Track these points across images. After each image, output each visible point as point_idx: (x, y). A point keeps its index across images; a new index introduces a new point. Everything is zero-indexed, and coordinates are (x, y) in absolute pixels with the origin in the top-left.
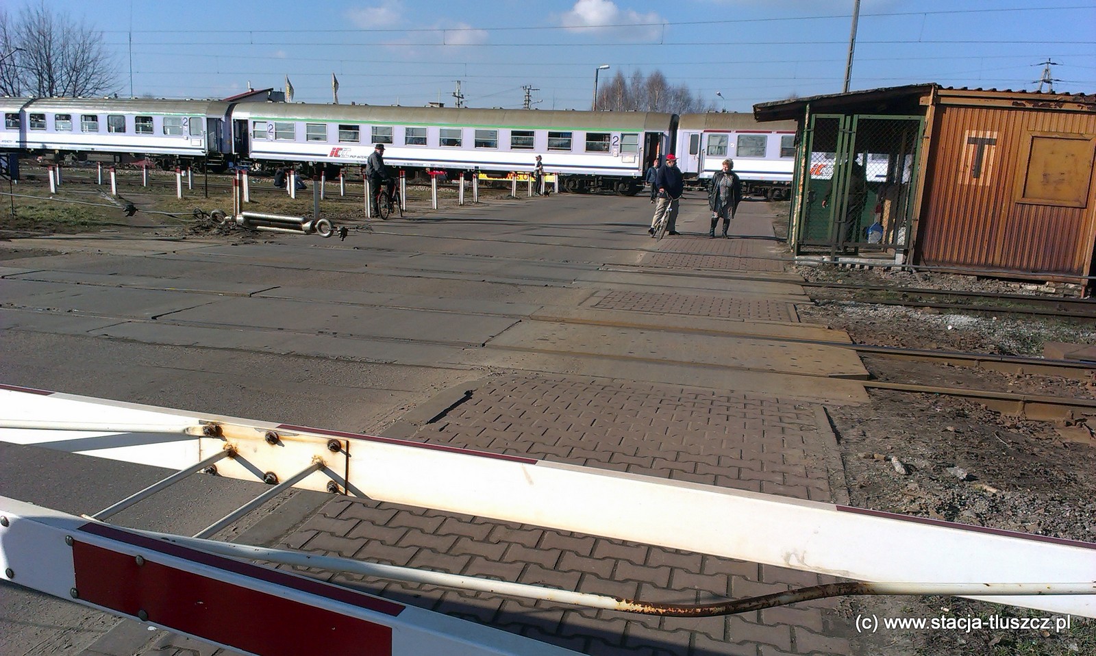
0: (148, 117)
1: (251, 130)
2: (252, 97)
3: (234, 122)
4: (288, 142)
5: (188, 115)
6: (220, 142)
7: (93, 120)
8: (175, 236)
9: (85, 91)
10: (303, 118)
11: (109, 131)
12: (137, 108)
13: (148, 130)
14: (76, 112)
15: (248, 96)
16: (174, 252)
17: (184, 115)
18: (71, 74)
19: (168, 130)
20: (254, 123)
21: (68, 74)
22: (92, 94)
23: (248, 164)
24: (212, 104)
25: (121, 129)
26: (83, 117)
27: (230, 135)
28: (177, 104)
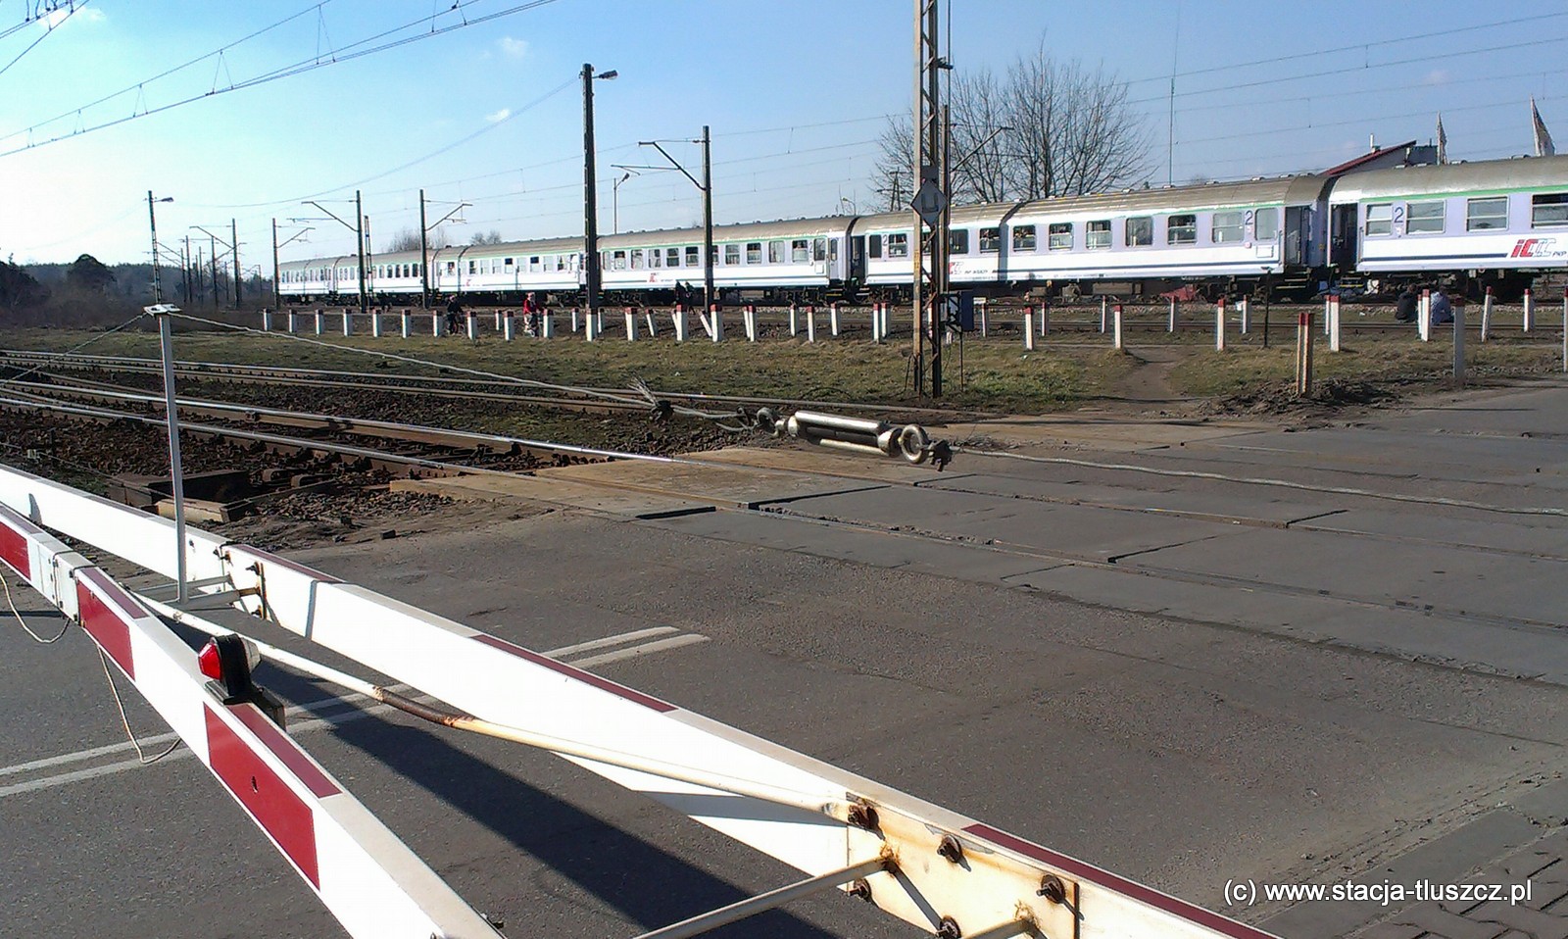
0: (1188, 216)
1: (1362, 222)
2: (1376, 163)
3: (1333, 210)
4: (1432, 236)
5: (1253, 205)
6: (1306, 246)
7: (1104, 229)
8: (1193, 417)
9: (1096, 183)
10: (1462, 190)
11: (1127, 245)
12: (1173, 202)
13: (1188, 238)
14: (1080, 218)
15: (1369, 160)
16: (1182, 444)
17: (1247, 206)
18: (1077, 159)
19: (1220, 234)
20: (1369, 207)
21: (1074, 158)
22: (1107, 186)
23: (1353, 282)
24: (1297, 182)
25: (1146, 241)
26: (1090, 225)
27: (1325, 232)
28: (1236, 188)
